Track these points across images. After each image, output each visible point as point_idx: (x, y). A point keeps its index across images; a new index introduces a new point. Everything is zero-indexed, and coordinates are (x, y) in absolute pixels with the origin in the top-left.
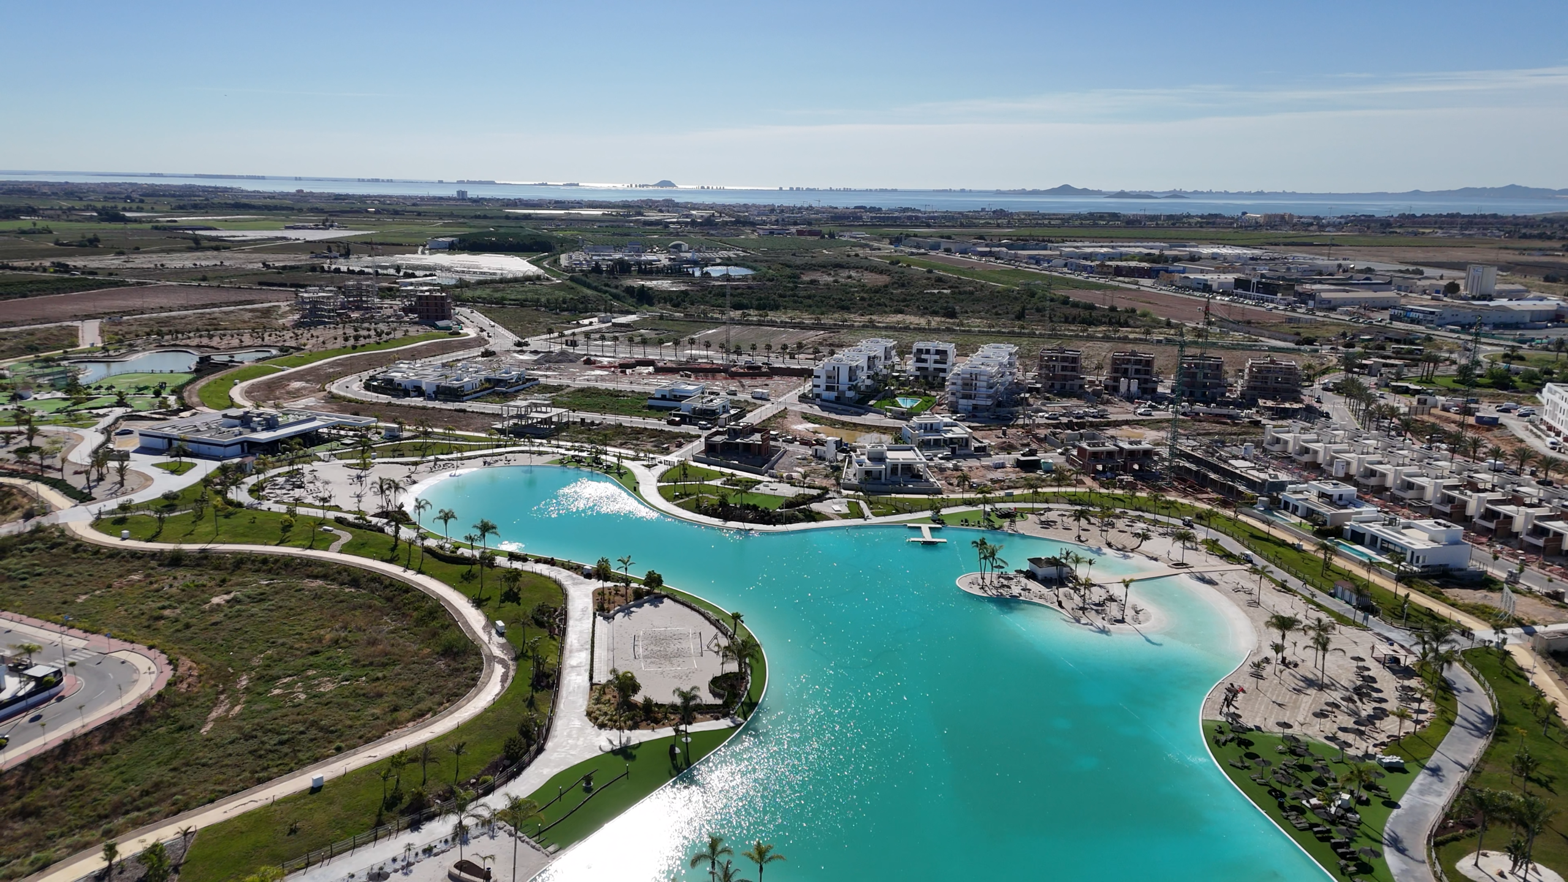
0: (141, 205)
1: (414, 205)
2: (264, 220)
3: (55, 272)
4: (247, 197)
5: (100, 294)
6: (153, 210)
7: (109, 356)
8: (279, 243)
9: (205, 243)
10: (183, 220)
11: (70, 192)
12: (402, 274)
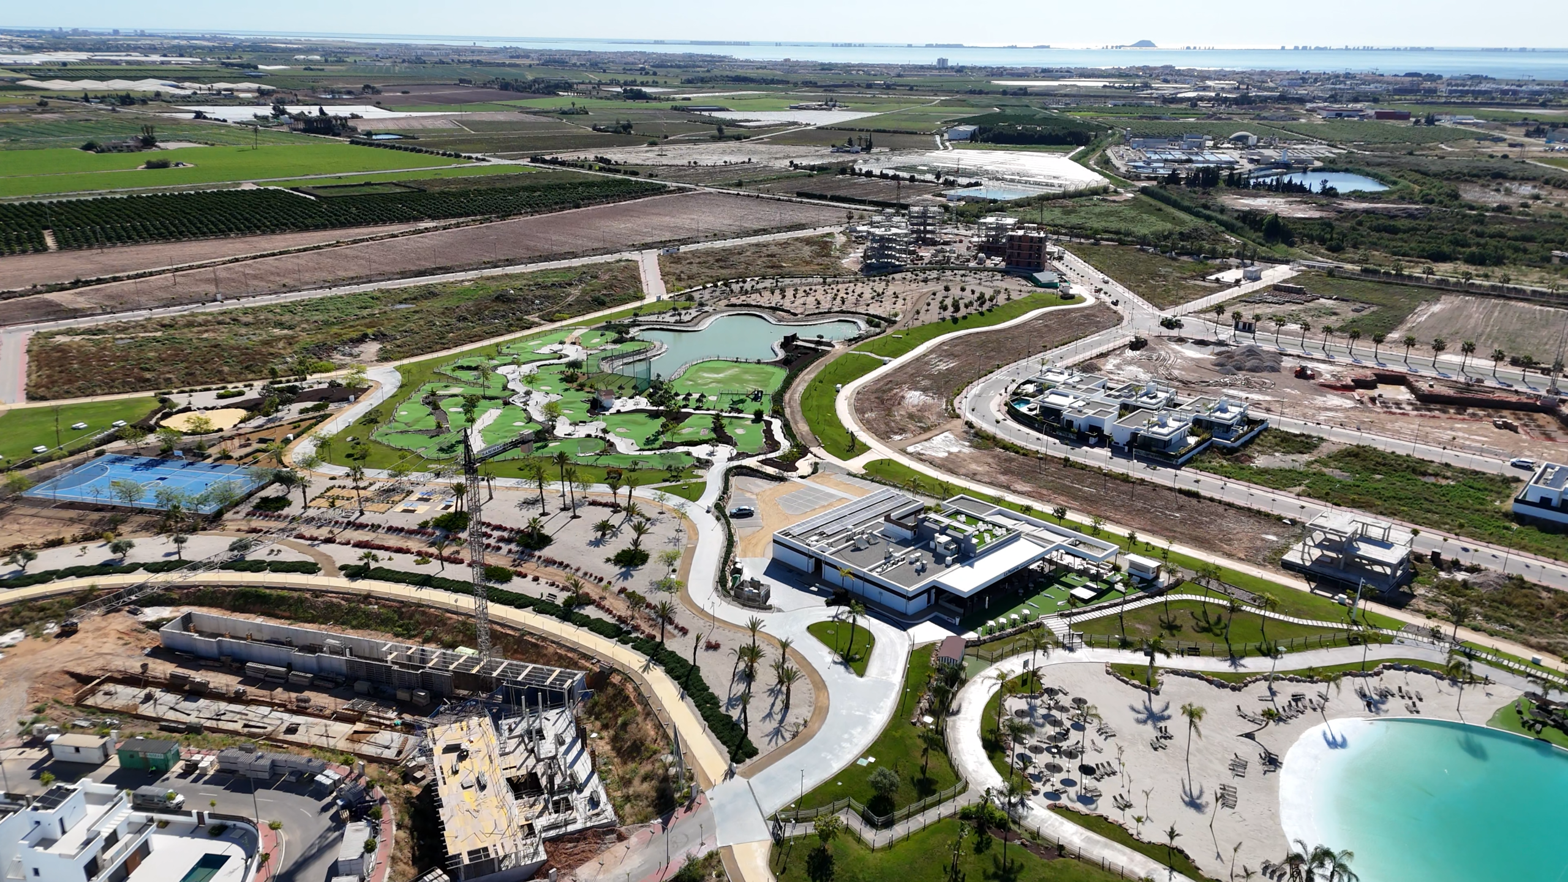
0: (655, 78)
1: (899, 76)
2: (767, 96)
3: (601, 169)
4: (742, 67)
5: (646, 205)
6: (665, 85)
7: (680, 322)
8: (792, 129)
9: (728, 131)
10: (698, 97)
11: (595, 62)
12: (941, 181)
